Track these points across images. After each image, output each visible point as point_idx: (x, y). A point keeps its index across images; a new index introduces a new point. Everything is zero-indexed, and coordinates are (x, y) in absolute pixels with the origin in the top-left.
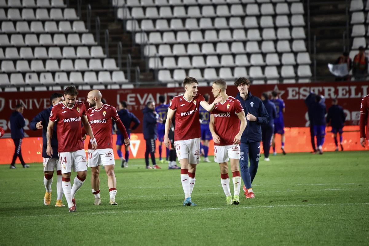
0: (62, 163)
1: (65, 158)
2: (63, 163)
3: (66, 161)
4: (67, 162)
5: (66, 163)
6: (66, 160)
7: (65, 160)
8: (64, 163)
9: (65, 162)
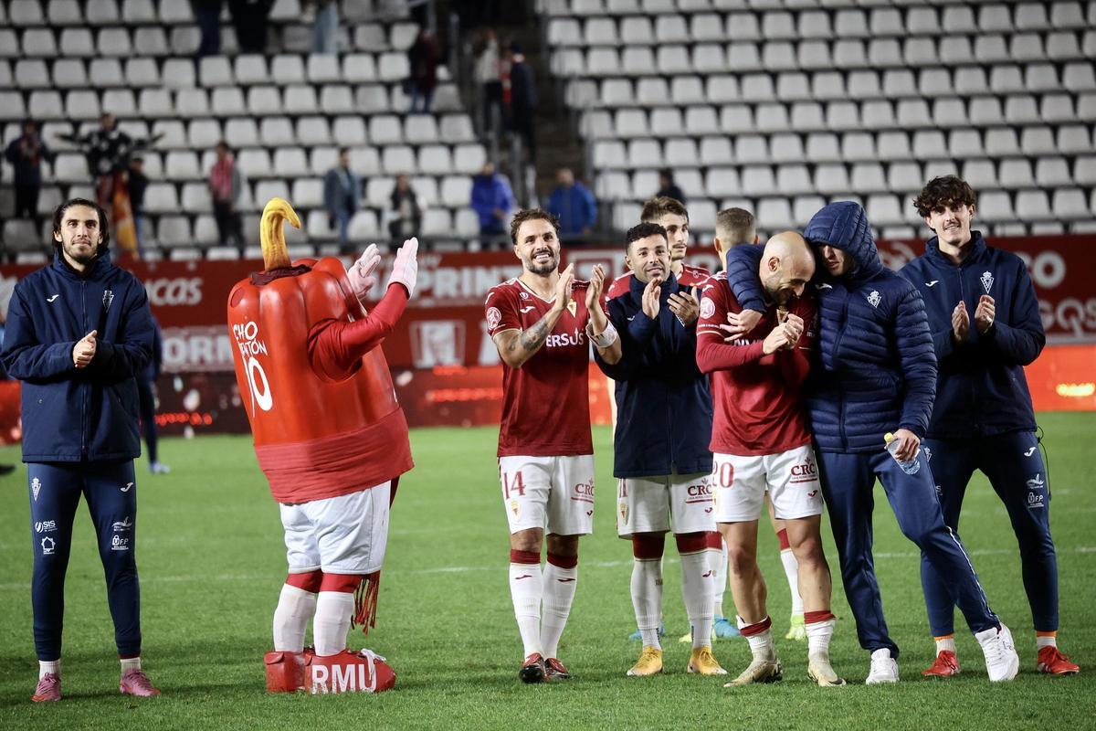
0: (508, 497)
1: (519, 475)
2: (510, 493)
3: (521, 488)
4: (525, 491)
5: (522, 493)
6: (520, 483)
7: (517, 485)
8: (514, 494)
9: (517, 492)
